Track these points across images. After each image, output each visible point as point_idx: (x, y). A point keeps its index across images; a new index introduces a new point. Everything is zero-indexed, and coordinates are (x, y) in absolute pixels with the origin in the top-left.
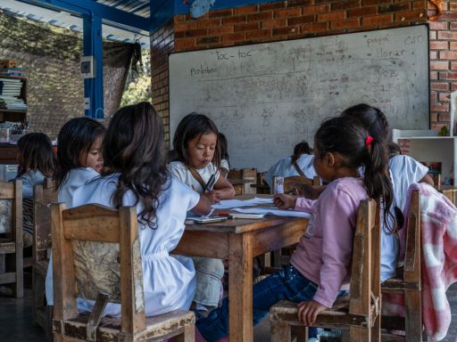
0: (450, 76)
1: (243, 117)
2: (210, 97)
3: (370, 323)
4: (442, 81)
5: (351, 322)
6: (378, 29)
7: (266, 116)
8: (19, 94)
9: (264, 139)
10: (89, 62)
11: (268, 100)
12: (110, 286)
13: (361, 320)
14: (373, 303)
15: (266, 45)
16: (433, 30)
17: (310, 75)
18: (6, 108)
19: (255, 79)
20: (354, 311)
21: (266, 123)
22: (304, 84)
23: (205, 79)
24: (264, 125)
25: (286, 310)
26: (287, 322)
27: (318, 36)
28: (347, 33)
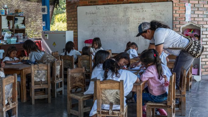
0: (180, 19)
1: (106, 31)
2: (93, 23)
3: (172, 107)
4: (177, 21)
5: (168, 107)
6: (155, 2)
7: (115, 31)
8: (22, 22)
9: (114, 39)
10: (45, 8)
11: (115, 25)
12: (114, 100)
13: (170, 107)
14: (173, 102)
15: (115, 5)
16: (174, 3)
17: (131, 17)
18: (19, 28)
19: (111, 17)
20: (168, 104)
21: (115, 33)
22: (129, 20)
23: (92, 16)
24: (114, 34)
25: (150, 104)
26: (151, 107)
27: (134, 3)
28: (144, 2)
